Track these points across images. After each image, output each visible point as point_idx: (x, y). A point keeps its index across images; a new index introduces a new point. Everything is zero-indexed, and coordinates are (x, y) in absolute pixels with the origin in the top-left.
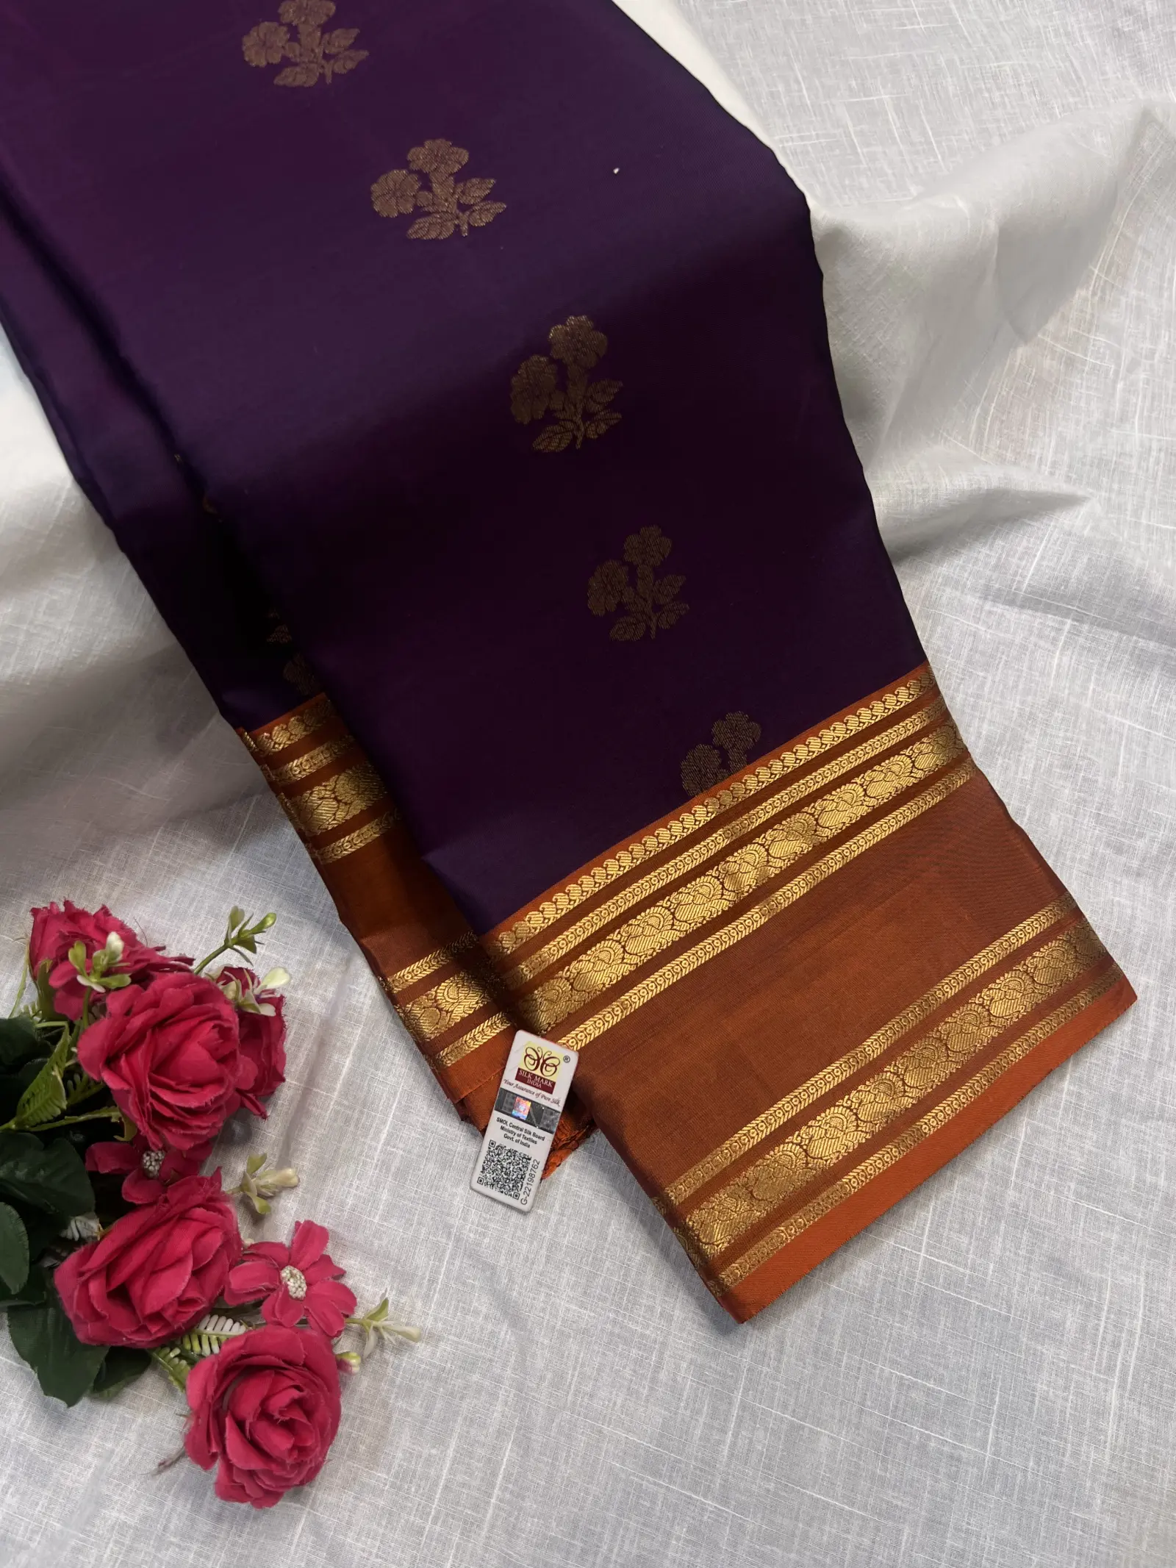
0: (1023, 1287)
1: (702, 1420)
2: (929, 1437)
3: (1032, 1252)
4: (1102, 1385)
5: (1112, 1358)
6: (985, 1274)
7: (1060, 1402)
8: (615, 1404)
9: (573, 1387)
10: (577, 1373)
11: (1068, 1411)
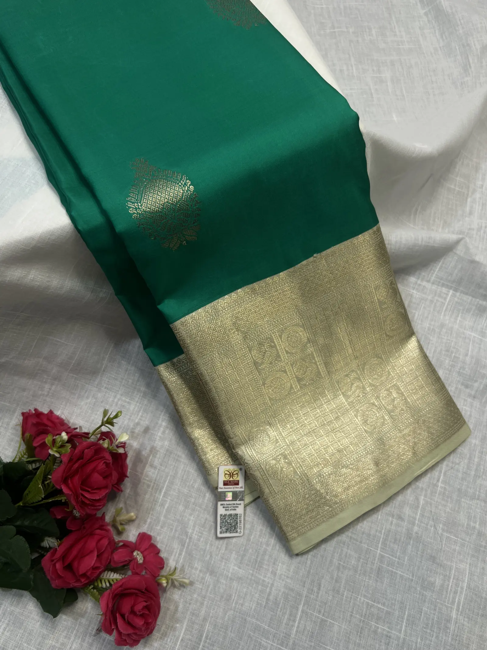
0: (419, 567)
1: (286, 617)
2: (378, 628)
3: (423, 553)
4: (449, 609)
5: (454, 598)
6: (404, 561)
7: (432, 615)
8: (251, 609)
9: (234, 601)
10: (236, 595)
11: (435, 619)
